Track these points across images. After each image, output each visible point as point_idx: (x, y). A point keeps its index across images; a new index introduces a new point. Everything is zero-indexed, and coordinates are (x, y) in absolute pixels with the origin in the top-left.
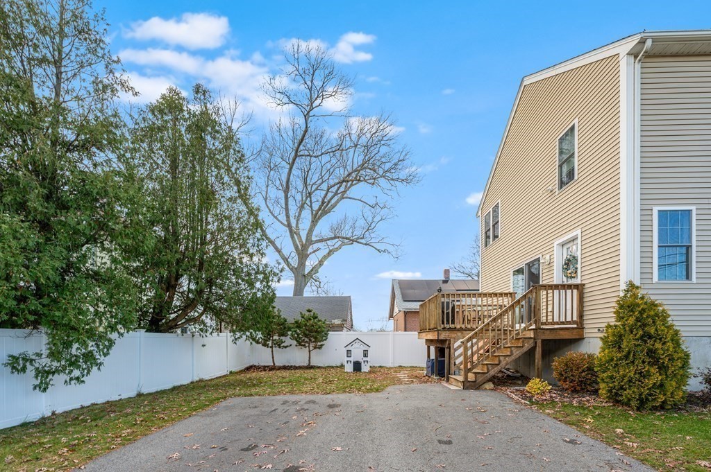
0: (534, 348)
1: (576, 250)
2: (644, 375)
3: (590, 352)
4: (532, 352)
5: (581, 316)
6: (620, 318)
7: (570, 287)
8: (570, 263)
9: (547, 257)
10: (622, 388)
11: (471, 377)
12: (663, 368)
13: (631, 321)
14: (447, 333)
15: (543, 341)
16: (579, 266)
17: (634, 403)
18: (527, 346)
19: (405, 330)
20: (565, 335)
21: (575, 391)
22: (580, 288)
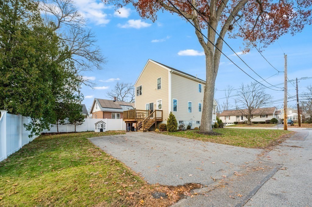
0: (155, 123)
1: (161, 103)
2: (173, 126)
3: (164, 123)
4: (155, 124)
5: (162, 116)
6: (170, 118)
7: (160, 111)
8: (160, 105)
9: (155, 103)
10: (170, 129)
11: (145, 129)
12: (175, 125)
13: (171, 118)
14: (137, 119)
15: (157, 121)
16: (162, 106)
17: (172, 131)
18: (154, 122)
19: (103, 118)
20: (160, 120)
21: (163, 131)
22: (162, 111)
